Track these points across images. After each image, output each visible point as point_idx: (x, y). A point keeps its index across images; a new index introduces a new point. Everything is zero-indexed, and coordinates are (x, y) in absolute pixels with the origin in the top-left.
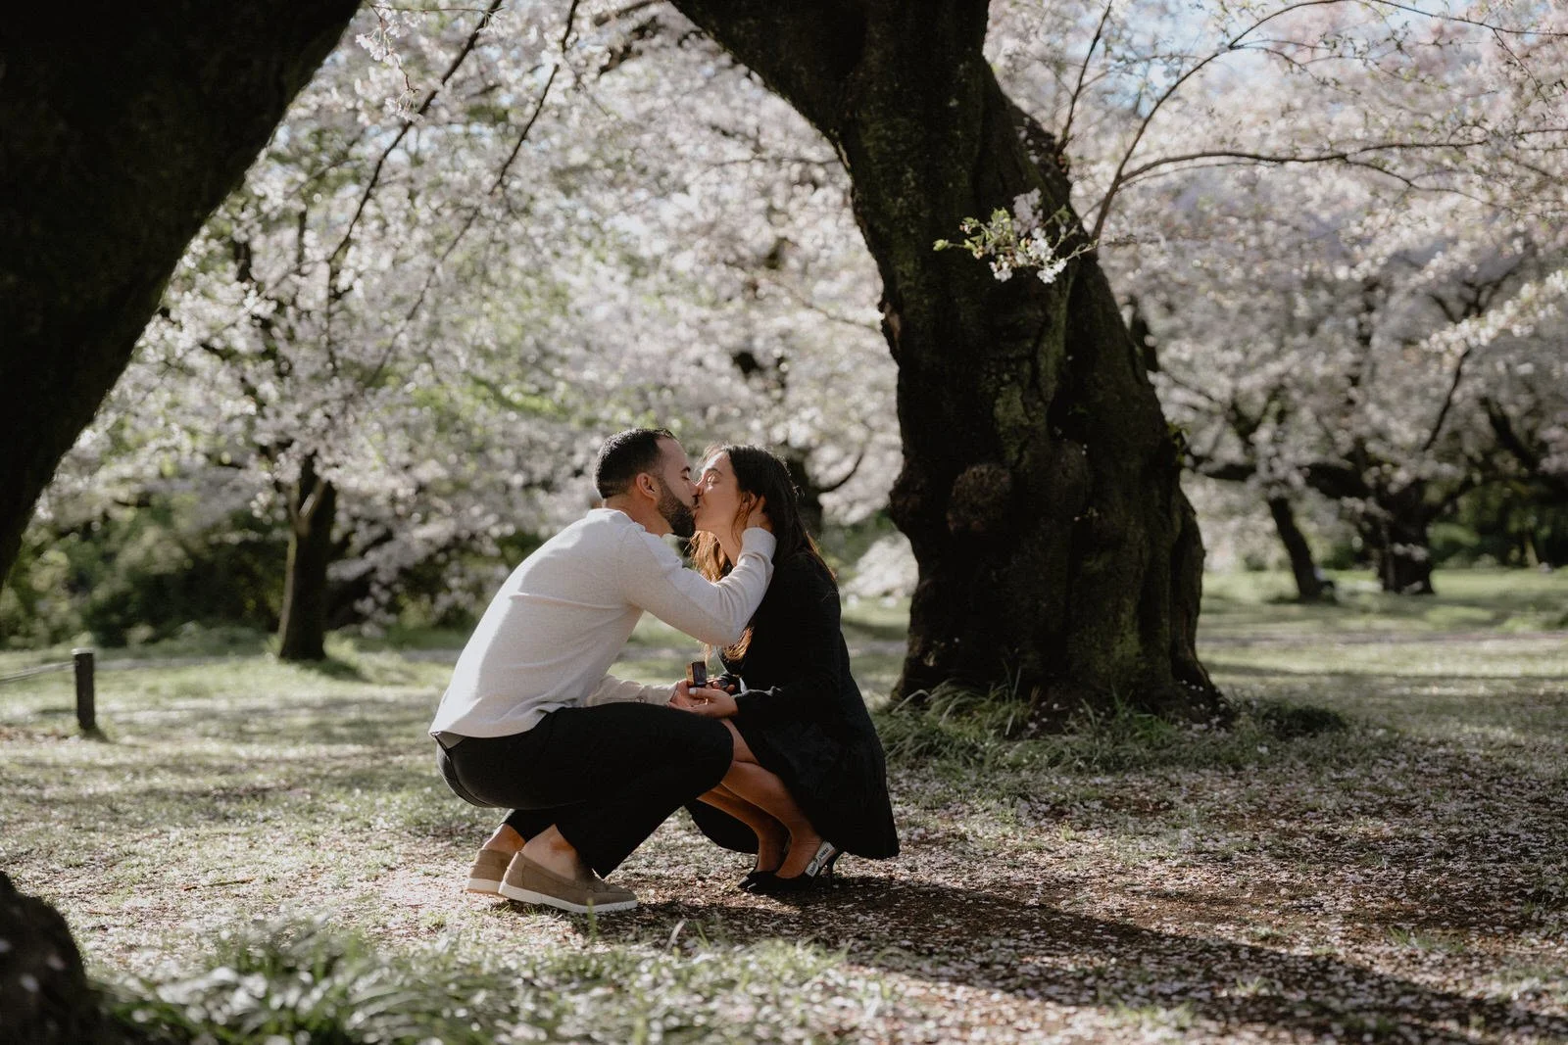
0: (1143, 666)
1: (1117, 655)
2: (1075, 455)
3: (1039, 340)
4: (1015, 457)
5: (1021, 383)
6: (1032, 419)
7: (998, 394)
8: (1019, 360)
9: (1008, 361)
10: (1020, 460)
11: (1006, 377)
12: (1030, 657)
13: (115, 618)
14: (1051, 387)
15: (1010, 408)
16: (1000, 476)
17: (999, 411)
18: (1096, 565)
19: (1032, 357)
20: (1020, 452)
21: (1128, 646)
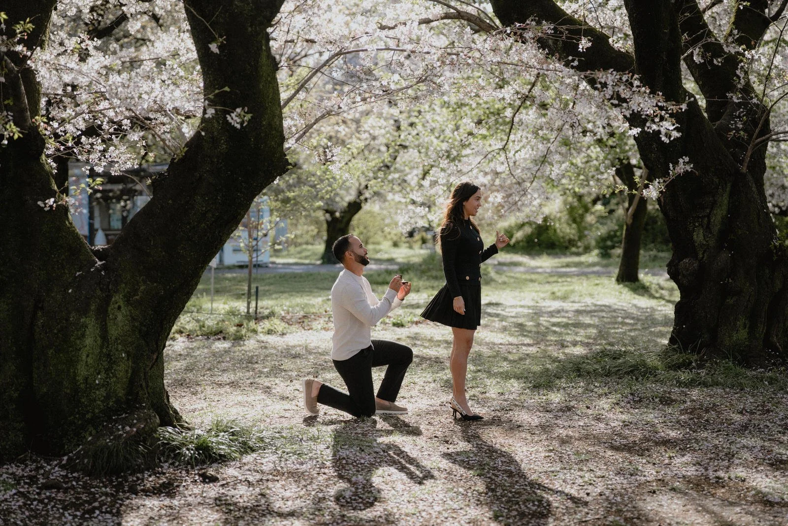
0: (747, 343)
1: (735, 338)
2: (725, 256)
3: (712, 209)
4: (701, 256)
5: (703, 227)
6: (707, 241)
7: (694, 231)
8: (703, 217)
9: (699, 217)
10: (703, 257)
11: (697, 224)
12: (706, 336)
13: (609, 243)
14: (716, 229)
15: (699, 236)
16: (693, 264)
17: (695, 237)
18: (730, 301)
19: (708, 216)
20: (703, 254)
21: (741, 335)
